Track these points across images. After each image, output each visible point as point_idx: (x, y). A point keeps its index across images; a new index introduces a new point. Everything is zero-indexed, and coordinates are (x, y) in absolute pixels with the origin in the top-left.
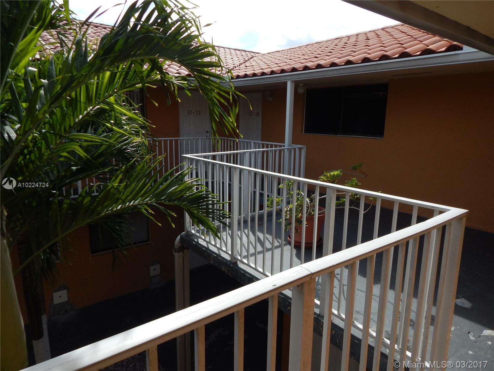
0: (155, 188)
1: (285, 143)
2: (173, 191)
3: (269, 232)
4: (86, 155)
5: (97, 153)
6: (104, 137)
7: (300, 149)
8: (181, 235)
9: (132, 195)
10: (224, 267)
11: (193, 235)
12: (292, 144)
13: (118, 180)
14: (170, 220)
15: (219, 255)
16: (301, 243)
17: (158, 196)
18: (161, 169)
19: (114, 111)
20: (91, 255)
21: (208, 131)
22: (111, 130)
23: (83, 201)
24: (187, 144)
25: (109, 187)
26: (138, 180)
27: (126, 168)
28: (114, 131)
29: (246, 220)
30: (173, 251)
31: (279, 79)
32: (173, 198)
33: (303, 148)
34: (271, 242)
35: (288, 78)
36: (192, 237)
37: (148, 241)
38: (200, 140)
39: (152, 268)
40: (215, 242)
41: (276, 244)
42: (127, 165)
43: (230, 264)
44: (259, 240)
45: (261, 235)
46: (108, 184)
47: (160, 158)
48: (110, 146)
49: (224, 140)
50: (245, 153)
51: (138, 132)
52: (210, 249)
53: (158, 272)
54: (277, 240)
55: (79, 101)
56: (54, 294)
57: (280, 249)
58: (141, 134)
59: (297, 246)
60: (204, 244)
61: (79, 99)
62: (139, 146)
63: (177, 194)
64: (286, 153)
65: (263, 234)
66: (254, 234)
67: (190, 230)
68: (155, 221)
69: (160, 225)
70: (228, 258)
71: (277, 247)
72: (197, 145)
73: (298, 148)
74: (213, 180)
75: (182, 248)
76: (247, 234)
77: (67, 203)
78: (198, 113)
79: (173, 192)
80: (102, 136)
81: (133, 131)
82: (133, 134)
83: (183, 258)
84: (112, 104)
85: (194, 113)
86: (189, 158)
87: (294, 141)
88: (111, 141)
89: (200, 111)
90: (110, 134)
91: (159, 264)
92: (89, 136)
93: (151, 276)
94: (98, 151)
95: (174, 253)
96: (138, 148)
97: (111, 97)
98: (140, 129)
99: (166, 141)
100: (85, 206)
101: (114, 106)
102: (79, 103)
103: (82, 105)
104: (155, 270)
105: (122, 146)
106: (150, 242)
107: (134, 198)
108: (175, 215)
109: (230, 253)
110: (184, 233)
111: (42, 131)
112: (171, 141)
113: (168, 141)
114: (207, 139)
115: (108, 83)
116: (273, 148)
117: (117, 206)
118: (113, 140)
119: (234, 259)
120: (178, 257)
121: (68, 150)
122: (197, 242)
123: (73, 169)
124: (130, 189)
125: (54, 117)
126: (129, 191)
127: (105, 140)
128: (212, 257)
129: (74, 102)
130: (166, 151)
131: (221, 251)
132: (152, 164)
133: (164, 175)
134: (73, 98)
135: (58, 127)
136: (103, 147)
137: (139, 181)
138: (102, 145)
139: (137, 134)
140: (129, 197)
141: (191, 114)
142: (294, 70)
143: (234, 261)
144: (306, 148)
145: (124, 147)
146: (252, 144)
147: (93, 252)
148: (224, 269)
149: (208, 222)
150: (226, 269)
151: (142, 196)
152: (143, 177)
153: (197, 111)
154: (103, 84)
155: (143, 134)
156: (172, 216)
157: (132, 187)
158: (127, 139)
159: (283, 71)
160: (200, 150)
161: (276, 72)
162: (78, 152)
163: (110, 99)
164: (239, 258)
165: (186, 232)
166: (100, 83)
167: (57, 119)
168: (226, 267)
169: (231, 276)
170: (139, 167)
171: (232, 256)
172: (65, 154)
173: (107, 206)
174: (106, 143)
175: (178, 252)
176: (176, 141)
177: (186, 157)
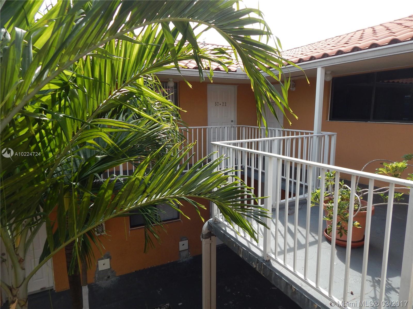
0: (184, 180)
1: (313, 131)
2: (203, 183)
3: (302, 223)
4: (112, 142)
5: (124, 141)
6: (133, 123)
7: (330, 137)
8: (209, 222)
9: (158, 188)
10: (255, 264)
11: (220, 222)
12: (322, 131)
13: (143, 171)
14: (200, 213)
15: (249, 249)
16: (346, 241)
17: (187, 189)
18: (191, 159)
19: (143, 94)
20: (130, 229)
21: (233, 120)
22: (140, 116)
23: (105, 196)
24: (214, 132)
25: (134, 179)
26: (165, 171)
27: (151, 158)
28: (143, 117)
29: (274, 208)
30: (201, 236)
31: (308, 66)
32: (204, 191)
33: (333, 135)
34: (305, 236)
35: (319, 64)
36: (219, 225)
37: (178, 218)
38: (226, 128)
39: (181, 243)
40: (244, 235)
41: (311, 239)
42: (153, 154)
43: (262, 261)
44: (289, 231)
45: (292, 227)
46: (131, 177)
47: (190, 146)
48: (139, 133)
49: (248, 128)
50: (274, 140)
51: (169, 118)
52: (239, 240)
53: (186, 247)
54: (311, 234)
55: (103, 82)
56: (99, 261)
57: (316, 246)
58: (171, 119)
59: (341, 245)
60: (232, 233)
61: (103, 81)
62: (170, 132)
63: (209, 186)
64: (315, 140)
65: (294, 225)
66: (284, 223)
67: (217, 218)
68: (183, 214)
69: (189, 219)
70: (259, 254)
71: (312, 244)
72: (223, 133)
73: (328, 136)
74: (236, 165)
75: (209, 235)
76: (275, 223)
77: (88, 197)
78: (224, 104)
79: (204, 185)
80: (131, 122)
81: (164, 117)
82: (164, 121)
83: (211, 244)
84: (140, 86)
85: (220, 104)
86: (218, 146)
87: (324, 128)
88: (140, 127)
89: (226, 103)
90: (139, 120)
91: (187, 240)
92: (116, 122)
93: (180, 250)
94: (125, 138)
95: (202, 239)
96: (169, 135)
97: (139, 79)
98: (171, 115)
99: (195, 130)
100: (107, 200)
101: (142, 88)
102: (103, 84)
103: (107, 87)
104: (184, 245)
105: (153, 133)
106: (180, 220)
107: (161, 191)
108: (205, 208)
109: (262, 248)
110: (212, 219)
111: (59, 116)
112: (200, 130)
113: (198, 129)
114: (233, 128)
115: (136, 62)
116: (299, 135)
117: (142, 200)
118: (142, 126)
119: (267, 256)
120: (205, 243)
121: (94, 137)
122: (225, 231)
123: (97, 158)
124: (156, 181)
125: (76, 100)
126: (156, 183)
127: (134, 126)
128: (242, 250)
129: (98, 83)
130: (195, 138)
131: (250, 245)
132: (183, 151)
133: (194, 166)
134: (97, 78)
135: (81, 112)
136: (131, 134)
137: (166, 173)
138: (131, 132)
139: (168, 120)
140: (155, 191)
141: (218, 105)
142: (325, 55)
143: (266, 259)
144: (336, 135)
145: (155, 134)
146: (277, 131)
147: (131, 227)
148: (255, 266)
149: (243, 220)
150: (257, 267)
151: (170, 188)
152: (170, 168)
153: (223, 103)
154: (130, 62)
155: (173, 120)
156: (201, 209)
157: (159, 179)
158: (157, 127)
159: (312, 58)
160: (226, 138)
161: (304, 60)
162: (105, 140)
163: (139, 81)
164: (273, 256)
165: (214, 219)
166: (127, 61)
167: (79, 103)
168: (258, 265)
169: (263, 275)
170: (167, 157)
171: (264, 252)
172: (91, 141)
173: (132, 200)
174: (135, 130)
175: (206, 238)
176: (205, 130)
177: (215, 145)
